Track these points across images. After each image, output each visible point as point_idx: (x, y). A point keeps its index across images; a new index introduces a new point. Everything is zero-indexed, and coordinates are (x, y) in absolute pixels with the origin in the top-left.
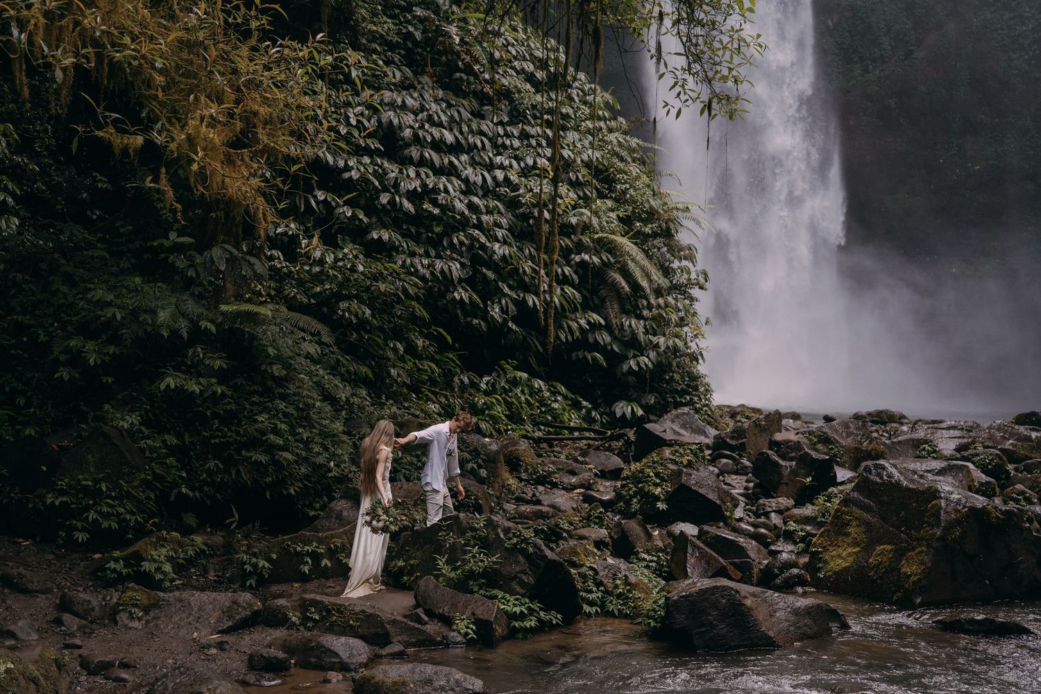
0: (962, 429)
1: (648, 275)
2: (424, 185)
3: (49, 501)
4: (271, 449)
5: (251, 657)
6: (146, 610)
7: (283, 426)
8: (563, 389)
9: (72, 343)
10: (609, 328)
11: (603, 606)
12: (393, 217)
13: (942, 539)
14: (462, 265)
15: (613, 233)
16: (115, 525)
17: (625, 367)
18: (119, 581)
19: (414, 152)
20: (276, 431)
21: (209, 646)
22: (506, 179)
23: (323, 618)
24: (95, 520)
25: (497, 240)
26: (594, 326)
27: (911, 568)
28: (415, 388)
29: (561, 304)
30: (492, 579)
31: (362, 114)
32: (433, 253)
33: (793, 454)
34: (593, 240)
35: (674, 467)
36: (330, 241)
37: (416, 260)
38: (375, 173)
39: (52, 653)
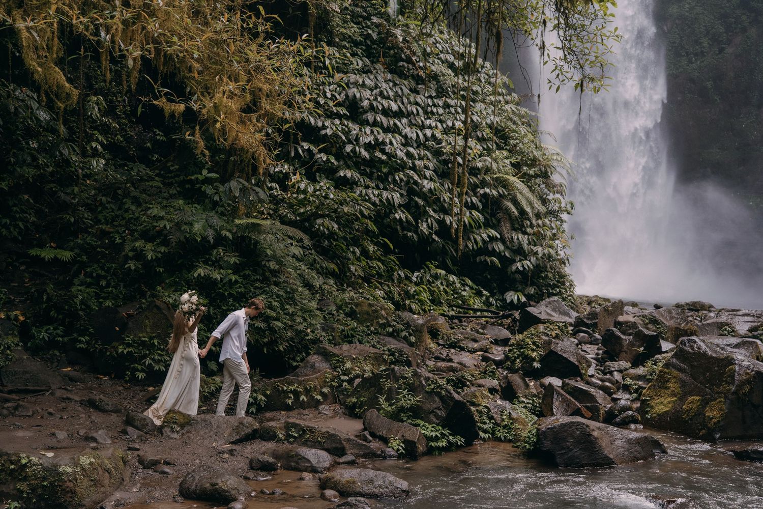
0: (753, 316)
1: (531, 204)
2: (376, 139)
3: (120, 351)
4: (267, 319)
5: (251, 461)
6: (182, 426)
7: (276, 304)
8: (470, 282)
9: (137, 244)
10: (503, 240)
11: (493, 434)
12: (355, 161)
13: (735, 393)
14: (401, 195)
15: (507, 174)
16: (162, 369)
17: (514, 268)
19: (370, 117)
20: (271, 307)
21: (223, 452)
22: (433, 136)
23: (300, 436)
24: (150, 365)
25: (425, 178)
26: (492, 239)
27: (713, 413)
28: (367, 279)
29: (469, 223)
30: (416, 412)
31: (335, 90)
32: (381, 186)
33: (631, 331)
34: (493, 179)
35: (546, 338)
36: (311, 177)
37: (370, 191)
38: (343, 131)
39: (120, 453)
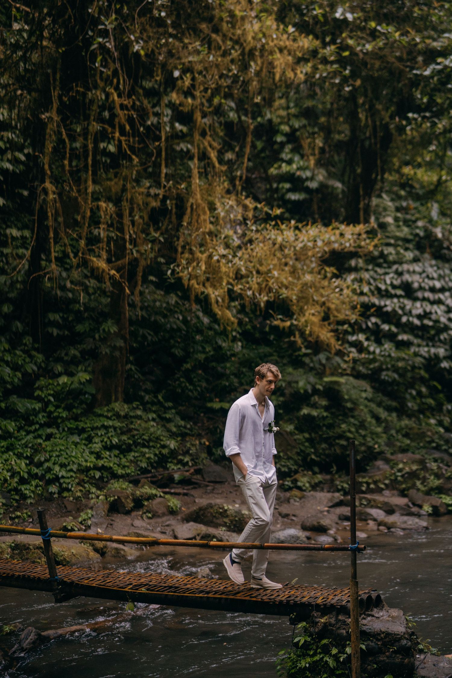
2: (425, 311)
4: (348, 439)
6: (300, 498)
7: (353, 429)
12: (410, 328)
14: (446, 350)
16: (287, 470)
18: (290, 489)
19: (420, 294)
20: (350, 431)
23: (368, 504)
28: (421, 411)
30: (440, 490)
31: (393, 278)
32: (430, 344)
36: (379, 342)
37: (421, 349)
38: (400, 307)
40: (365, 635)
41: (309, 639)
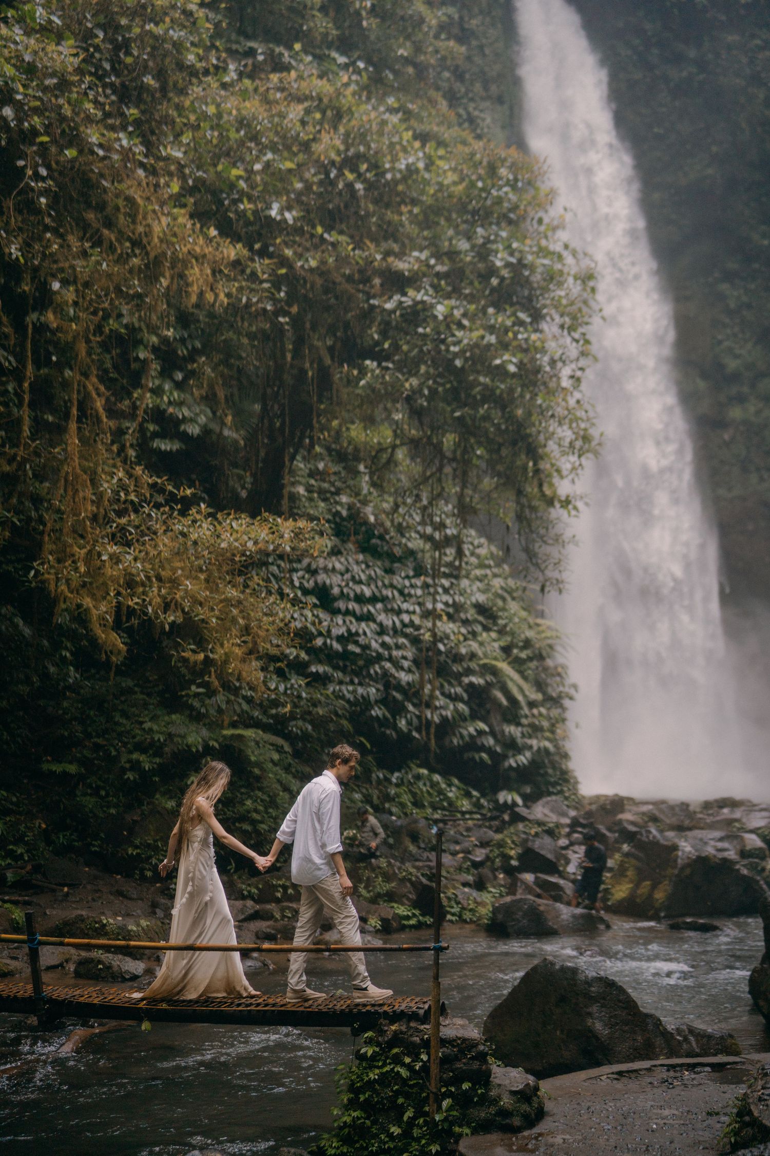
1: (521, 690)
2: (349, 631)
3: (130, 852)
4: (254, 822)
7: (261, 808)
8: (456, 781)
9: (132, 756)
10: (493, 733)
11: (460, 916)
12: (326, 655)
13: (677, 876)
14: (378, 690)
15: (496, 659)
17: (506, 764)
19: (341, 605)
20: (256, 811)
22: (411, 621)
25: (402, 668)
26: (480, 733)
27: (660, 895)
29: (453, 717)
30: (391, 897)
31: (303, 577)
32: (356, 680)
34: (479, 665)
35: (523, 836)
36: (282, 675)
37: (343, 688)
38: (313, 624)
40: (444, 1042)
41: (377, 1049)
